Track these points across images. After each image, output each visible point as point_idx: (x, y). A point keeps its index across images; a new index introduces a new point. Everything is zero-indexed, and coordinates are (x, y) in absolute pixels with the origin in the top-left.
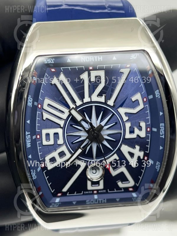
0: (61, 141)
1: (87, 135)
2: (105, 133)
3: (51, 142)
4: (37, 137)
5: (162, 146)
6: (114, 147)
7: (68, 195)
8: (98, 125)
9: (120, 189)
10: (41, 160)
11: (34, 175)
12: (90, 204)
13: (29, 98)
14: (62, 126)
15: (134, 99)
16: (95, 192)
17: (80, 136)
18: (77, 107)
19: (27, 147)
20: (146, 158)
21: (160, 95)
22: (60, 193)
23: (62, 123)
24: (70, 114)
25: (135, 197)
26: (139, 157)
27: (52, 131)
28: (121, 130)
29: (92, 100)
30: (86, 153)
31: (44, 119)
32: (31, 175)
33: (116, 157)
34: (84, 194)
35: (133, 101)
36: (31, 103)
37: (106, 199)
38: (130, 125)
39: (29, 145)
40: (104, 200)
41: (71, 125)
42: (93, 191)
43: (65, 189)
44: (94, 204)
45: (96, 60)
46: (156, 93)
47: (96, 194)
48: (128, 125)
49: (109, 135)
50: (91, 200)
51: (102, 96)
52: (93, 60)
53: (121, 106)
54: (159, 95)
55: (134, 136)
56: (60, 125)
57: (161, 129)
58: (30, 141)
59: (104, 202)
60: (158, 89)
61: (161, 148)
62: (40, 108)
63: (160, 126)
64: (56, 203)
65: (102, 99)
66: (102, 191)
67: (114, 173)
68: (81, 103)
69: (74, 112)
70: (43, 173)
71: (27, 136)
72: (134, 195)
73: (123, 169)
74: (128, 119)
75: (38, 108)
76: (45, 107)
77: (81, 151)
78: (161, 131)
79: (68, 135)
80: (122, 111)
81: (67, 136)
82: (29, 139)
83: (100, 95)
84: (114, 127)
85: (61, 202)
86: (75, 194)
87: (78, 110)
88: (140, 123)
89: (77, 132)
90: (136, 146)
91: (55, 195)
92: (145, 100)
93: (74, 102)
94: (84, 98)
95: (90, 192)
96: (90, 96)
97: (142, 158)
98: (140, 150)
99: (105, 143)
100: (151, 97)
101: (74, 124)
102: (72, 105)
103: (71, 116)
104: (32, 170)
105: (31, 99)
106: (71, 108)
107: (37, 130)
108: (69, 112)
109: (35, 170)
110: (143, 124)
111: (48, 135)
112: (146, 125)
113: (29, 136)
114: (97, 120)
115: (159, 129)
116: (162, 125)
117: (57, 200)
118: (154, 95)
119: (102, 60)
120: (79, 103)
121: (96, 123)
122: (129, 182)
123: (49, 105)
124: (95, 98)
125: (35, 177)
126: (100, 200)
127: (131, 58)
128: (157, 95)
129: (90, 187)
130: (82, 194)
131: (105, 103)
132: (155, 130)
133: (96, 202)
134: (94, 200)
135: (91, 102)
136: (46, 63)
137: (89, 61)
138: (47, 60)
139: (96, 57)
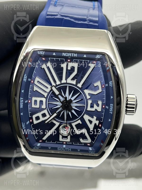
0: (44, 106)
1: (62, 105)
2: (74, 105)
4: (28, 101)
6: (79, 115)
7: (46, 142)
8: (70, 99)
9: (82, 143)
10: (30, 117)
11: (24, 126)
12: (60, 150)
13: (25, 75)
14: (46, 97)
16: (65, 143)
17: (57, 105)
18: (57, 86)
19: (21, 107)
20: (100, 125)
21: (112, 85)
22: (41, 140)
24: (52, 90)
25: (91, 150)
26: (95, 124)
27: (38, 99)
28: (85, 105)
29: (67, 82)
30: (60, 117)
31: (34, 90)
32: (22, 126)
33: (79, 122)
34: (57, 143)
35: (95, 86)
36: (26, 79)
37: (71, 149)
38: (91, 102)
39: (21, 106)
40: (70, 149)
41: (52, 97)
42: (63, 142)
43: (44, 138)
44: (63, 151)
45: (72, 56)
46: (110, 83)
47: (64, 144)
50: (61, 148)
51: (74, 80)
52: (71, 56)
57: (111, 107)
58: (23, 104)
59: (70, 150)
60: (112, 80)
61: (110, 120)
62: (32, 83)
63: (110, 105)
64: (38, 146)
65: (74, 82)
66: (69, 143)
68: (60, 83)
69: (54, 89)
70: (31, 126)
71: (21, 100)
72: (90, 149)
73: (84, 131)
74: (91, 98)
75: (31, 83)
77: (56, 114)
78: (111, 109)
81: (49, 104)
82: (22, 102)
83: (73, 79)
84: (80, 102)
85: (41, 147)
86: (51, 142)
87: (57, 87)
88: (98, 101)
89: (56, 102)
90: (94, 117)
91: (38, 141)
92: (103, 86)
93: (55, 81)
94: (62, 80)
95: (61, 142)
96: (66, 79)
97: (97, 125)
98: (96, 120)
99: (73, 111)
100: (107, 85)
101: (54, 96)
102: (53, 84)
103: (52, 91)
104: (22, 123)
105: (26, 77)
106: (53, 85)
107: (29, 97)
108: (51, 88)
109: (24, 123)
110: (100, 103)
111: (36, 101)
112: (102, 103)
113: (23, 100)
114: (69, 96)
115: (109, 107)
116: (111, 105)
117: (39, 145)
118: (109, 84)
119: (76, 56)
120: (58, 83)
121: (69, 98)
122: (88, 140)
124: (69, 81)
125: (24, 128)
126: (67, 149)
127: (96, 57)
128: (111, 85)
129: (61, 139)
130: (56, 143)
131: (76, 85)
132: (107, 107)
133: (64, 149)
134: (63, 148)
135: (66, 83)
136: (39, 54)
137: (68, 56)
138: (39, 52)
139: (73, 54)
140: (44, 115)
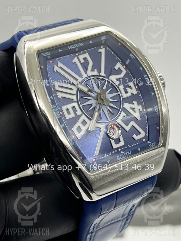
0: (79, 113)
3: (72, 115)
4: (60, 113)
5: (153, 92)
7: (101, 158)
9: (137, 141)
10: (70, 132)
12: (120, 160)
14: (76, 100)
15: (116, 67)
16: (120, 149)
17: (92, 104)
20: (144, 110)
23: (74, 98)
24: (78, 89)
25: (150, 143)
26: (139, 110)
27: (69, 106)
28: (119, 92)
30: (101, 116)
31: (60, 98)
33: (123, 114)
34: (112, 154)
35: (117, 69)
38: (123, 87)
40: (129, 152)
42: (118, 149)
44: (123, 159)
45: (79, 46)
47: (121, 151)
48: (121, 87)
49: (112, 98)
50: (120, 156)
53: (110, 74)
54: (133, 57)
55: (129, 94)
60: (131, 53)
61: (153, 94)
62: (54, 91)
65: (96, 73)
66: (124, 148)
67: (127, 128)
73: (132, 123)
75: (52, 91)
76: (58, 88)
77: (98, 113)
79: (82, 106)
80: (113, 78)
82: (57, 111)
83: (93, 70)
86: (106, 156)
87: (82, 84)
89: (88, 102)
90: (134, 102)
92: (124, 66)
93: (77, 80)
95: (116, 151)
96: (86, 73)
97: (141, 110)
98: (138, 105)
99: (112, 105)
100: (128, 62)
101: (84, 95)
107: (58, 108)
108: (76, 87)
110: (131, 84)
118: (130, 58)
119: (83, 45)
122: (140, 133)
123: (59, 86)
124: (90, 73)
126: (127, 153)
127: (102, 40)
128: (132, 57)
130: (110, 154)
131: (99, 75)
133: (124, 156)
134: (122, 154)
135: (89, 77)
136: (45, 55)
137: (74, 47)
138: (44, 54)
139: (78, 44)
140: (84, 123)
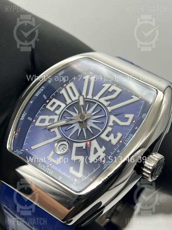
0: (58, 112)
3: (52, 109)
7: (32, 154)
9: (69, 174)
10: (36, 116)
12: (40, 169)
14: (67, 103)
15: (126, 116)
18: (86, 98)
19: (35, 95)
20: (103, 161)
23: (69, 102)
24: (78, 99)
27: (58, 103)
28: (102, 129)
29: (99, 100)
31: (61, 93)
33: (84, 145)
37: (52, 172)
38: (110, 131)
39: (37, 95)
41: (73, 106)
48: (109, 129)
50: (42, 166)
56: (66, 101)
58: (40, 93)
59: (50, 173)
62: (64, 86)
64: (20, 151)
65: (106, 104)
66: (55, 167)
68: (91, 98)
69: (81, 98)
71: (41, 89)
74: (113, 126)
79: (65, 111)
80: (113, 118)
83: (107, 101)
84: (99, 124)
85: (23, 153)
89: (73, 112)
92: (134, 121)
96: (100, 98)
98: (104, 152)
103: (78, 101)
107: (50, 97)
108: (79, 96)
109: (26, 113)
111: (54, 103)
112: (122, 138)
120: (90, 96)
122: (79, 172)
123: (71, 87)
124: (102, 100)
126: (49, 169)
131: (106, 107)
135: (97, 101)
